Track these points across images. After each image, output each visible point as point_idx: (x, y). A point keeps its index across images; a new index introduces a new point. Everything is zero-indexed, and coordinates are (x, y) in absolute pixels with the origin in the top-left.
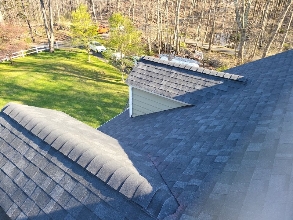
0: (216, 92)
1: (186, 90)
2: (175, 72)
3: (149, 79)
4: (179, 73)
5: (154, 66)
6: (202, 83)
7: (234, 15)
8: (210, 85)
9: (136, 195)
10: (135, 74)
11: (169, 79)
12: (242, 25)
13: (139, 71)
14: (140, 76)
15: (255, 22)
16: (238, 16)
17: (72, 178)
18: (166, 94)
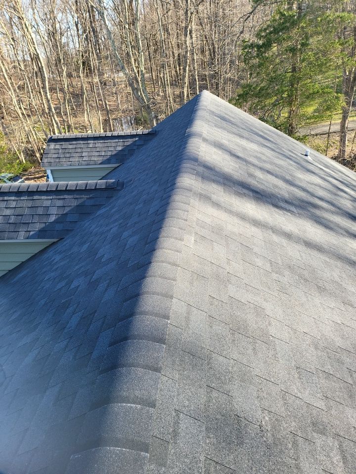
0: (135, 148)
1: (110, 153)
2: (92, 142)
3: (68, 155)
4: (96, 142)
5: (68, 143)
6: (121, 144)
7: (129, 89)
8: (129, 143)
9: (107, 185)
10: (49, 156)
11: (89, 150)
12: (143, 100)
13: (53, 151)
14: (56, 156)
15: (158, 95)
16: (135, 90)
17: (58, 199)
18: (92, 163)
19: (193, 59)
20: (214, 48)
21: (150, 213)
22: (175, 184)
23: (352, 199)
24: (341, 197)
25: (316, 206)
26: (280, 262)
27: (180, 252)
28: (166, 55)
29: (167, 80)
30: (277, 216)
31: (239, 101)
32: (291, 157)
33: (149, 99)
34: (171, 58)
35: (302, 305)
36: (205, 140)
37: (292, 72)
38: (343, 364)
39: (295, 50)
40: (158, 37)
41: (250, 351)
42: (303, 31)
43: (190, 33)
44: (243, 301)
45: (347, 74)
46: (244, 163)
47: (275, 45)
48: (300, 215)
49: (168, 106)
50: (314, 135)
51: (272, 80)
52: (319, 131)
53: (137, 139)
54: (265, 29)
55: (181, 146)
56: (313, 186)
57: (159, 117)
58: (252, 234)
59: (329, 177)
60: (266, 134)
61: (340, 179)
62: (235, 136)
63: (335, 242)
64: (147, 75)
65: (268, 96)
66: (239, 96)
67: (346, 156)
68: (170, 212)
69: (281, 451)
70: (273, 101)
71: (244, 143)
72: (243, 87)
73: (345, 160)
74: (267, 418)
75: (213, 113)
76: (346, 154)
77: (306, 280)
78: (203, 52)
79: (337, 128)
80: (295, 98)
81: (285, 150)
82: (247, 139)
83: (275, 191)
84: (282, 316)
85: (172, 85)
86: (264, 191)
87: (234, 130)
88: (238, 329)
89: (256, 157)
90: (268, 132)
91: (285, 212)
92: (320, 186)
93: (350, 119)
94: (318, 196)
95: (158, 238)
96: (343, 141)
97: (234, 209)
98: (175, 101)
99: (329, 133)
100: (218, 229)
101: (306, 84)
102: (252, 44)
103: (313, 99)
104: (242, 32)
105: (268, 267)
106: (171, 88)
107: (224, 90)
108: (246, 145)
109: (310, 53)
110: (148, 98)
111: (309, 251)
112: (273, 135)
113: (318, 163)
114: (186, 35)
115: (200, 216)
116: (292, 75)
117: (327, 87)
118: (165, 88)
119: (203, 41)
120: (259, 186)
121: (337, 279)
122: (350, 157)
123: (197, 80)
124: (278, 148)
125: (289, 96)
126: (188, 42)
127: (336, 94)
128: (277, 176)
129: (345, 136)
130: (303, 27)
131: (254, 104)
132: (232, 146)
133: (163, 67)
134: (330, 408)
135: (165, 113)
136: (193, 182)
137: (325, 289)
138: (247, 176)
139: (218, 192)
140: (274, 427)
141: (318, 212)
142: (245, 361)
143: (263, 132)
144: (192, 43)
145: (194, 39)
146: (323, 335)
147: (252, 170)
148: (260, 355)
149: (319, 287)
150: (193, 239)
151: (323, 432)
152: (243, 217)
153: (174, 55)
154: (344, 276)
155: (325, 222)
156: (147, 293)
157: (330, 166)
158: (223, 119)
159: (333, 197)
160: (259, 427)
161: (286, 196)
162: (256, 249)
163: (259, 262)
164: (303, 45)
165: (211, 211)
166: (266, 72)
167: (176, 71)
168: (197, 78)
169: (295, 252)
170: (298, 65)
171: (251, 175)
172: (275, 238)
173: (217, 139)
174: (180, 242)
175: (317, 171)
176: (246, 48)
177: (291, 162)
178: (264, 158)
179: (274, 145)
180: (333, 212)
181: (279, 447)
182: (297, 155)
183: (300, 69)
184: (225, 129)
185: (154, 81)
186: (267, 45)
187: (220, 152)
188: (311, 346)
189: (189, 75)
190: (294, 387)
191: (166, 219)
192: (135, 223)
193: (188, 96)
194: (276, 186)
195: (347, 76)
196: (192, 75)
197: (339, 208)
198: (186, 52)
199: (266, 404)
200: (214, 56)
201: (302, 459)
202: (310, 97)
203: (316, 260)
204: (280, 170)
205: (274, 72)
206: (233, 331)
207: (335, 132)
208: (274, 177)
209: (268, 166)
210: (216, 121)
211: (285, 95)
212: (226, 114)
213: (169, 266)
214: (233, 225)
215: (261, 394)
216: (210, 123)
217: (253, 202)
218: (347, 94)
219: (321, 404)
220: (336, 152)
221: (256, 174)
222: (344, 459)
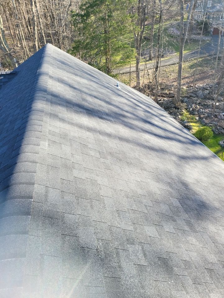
0: (2, 84)
12: (6, 50)
19: (40, 22)
20: (53, 15)
21: (15, 129)
22: (31, 108)
23: (144, 111)
24: (138, 110)
25: (124, 116)
26: (105, 151)
27: (38, 153)
28: (19, 18)
29: (22, 36)
30: (102, 124)
31: (74, 51)
32: (108, 87)
33: (10, 50)
34: (23, 20)
35: (119, 174)
36: (51, 77)
37: (105, 33)
38: (142, 203)
39: (104, 19)
40: (11, 5)
41: (89, 207)
42: (108, 8)
43: (35, 4)
44: (83, 178)
45: (136, 36)
46: (79, 92)
47: (92, 15)
48: (115, 122)
49: (25, 54)
50: (121, 73)
51: (93, 38)
52: (124, 71)
53: (2, 78)
54: (85, 5)
55: (34, 82)
56: (122, 105)
57: (20, 62)
58: (87, 136)
59: (131, 98)
60: (92, 73)
61: (137, 100)
62: (72, 74)
63: (136, 136)
64: (6, 32)
65: (92, 48)
66: (73, 48)
67: (141, 86)
68: (29, 127)
69: (110, 261)
70: (95, 52)
71: (78, 79)
72: (75, 42)
73: (140, 88)
74: (101, 244)
75: (55, 59)
76: (141, 85)
77: (120, 160)
78: (45, 17)
79: (134, 69)
80: (109, 50)
81: (104, 83)
82: (80, 76)
83: (100, 109)
84: (107, 183)
85: (26, 39)
86: (93, 109)
87: (71, 71)
88: (80, 195)
89: (87, 88)
90: (93, 72)
91: (107, 121)
92: (126, 104)
93: (140, 64)
94: (125, 110)
95: (21, 146)
96: (138, 77)
97: (75, 122)
98: (30, 51)
99: (130, 72)
100: (64, 136)
101: (113, 41)
102: (77, 14)
103: (119, 51)
104: (70, 5)
105: (98, 155)
106: (26, 41)
107: (63, 44)
108: (79, 81)
109: (114, 22)
110: (9, 48)
111: (122, 143)
112: (97, 74)
113: (124, 90)
114: (32, 5)
115: (51, 128)
116: (105, 36)
117: (126, 44)
118: (21, 41)
119: (44, 9)
120: (90, 106)
121: (137, 156)
122: (143, 86)
123: (44, 36)
124: (100, 82)
125: (104, 49)
126: (34, 10)
127: (131, 49)
128: (100, 100)
129: (139, 73)
130: (107, 5)
131: (84, 53)
132: (70, 81)
133: (18, 27)
134: (136, 229)
135: (24, 59)
136: (45, 106)
137: (131, 163)
138: (82, 100)
139: (62, 111)
140: (105, 248)
141: (125, 120)
142: (86, 214)
143: (90, 72)
144: (37, 11)
145: (38, 8)
146: (131, 189)
147: (85, 96)
148: (95, 208)
149: (128, 163)
150: (47, 143)
151: (133, 243)
152: (81, 127)
153: (25, 18)
154: (141, 154)
155: (129, 125)
156: (16, 184)
157: (131, 91)
158: (63, 63)
159: (134, 110)
160: (96, 250)
161: (107, 111)
162: (90, 146)
163: (92, 153)
164: (109, 16)
165: (59, 124)
166: (88, 33)
167: (28, 30)
168: (44, 35)
169: (113, 144)
170: (107, 29)
171: (84, 100)
172: (101, 137)
173: (60, 77)
174: (37, 147)
175: (124, 95)
176: (74, 16)
177: (109, 90)
178: (92, 88)
179: (98, 80)
180: (134, 119)
181: (109, 258)
182: (112, 86)
183: (109, 32)
184: (65, 70)
185: (13, 37)
186: (87, 15)
187: (62, 85)
188: (125, 197)
189: (38, 33)
190: (116, 222)
191: (26, 133)
192: (5, 137)
193: (39, 47)
194: (100, 106)
195: (136, 37)
196: (40, 33)
197: (137, 116)
198: (34, 16)
199: (100, 236)
200: (54, 21)
201: (122, 262)
202: (117, 50)
203: (126, 147)
204: (102, 96)
205: (94, 33)
206: (77, 198)
207: (133, 72)
208: (99, 100)
209: (95, 93)
210: (58, 65)
211: (102, 48)
212: (65, 60)
213: (30, 164)
214: (74, 132)
215: (97, 231)
216: (54, 66)
217: (87, 116)
218: (137, 48)
219: (131, 228)
220: (135, 84)
221: (87, 99)
222: (145, 255)
